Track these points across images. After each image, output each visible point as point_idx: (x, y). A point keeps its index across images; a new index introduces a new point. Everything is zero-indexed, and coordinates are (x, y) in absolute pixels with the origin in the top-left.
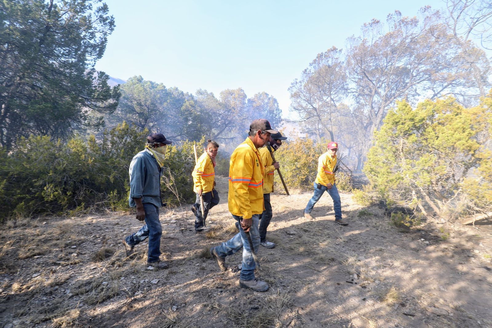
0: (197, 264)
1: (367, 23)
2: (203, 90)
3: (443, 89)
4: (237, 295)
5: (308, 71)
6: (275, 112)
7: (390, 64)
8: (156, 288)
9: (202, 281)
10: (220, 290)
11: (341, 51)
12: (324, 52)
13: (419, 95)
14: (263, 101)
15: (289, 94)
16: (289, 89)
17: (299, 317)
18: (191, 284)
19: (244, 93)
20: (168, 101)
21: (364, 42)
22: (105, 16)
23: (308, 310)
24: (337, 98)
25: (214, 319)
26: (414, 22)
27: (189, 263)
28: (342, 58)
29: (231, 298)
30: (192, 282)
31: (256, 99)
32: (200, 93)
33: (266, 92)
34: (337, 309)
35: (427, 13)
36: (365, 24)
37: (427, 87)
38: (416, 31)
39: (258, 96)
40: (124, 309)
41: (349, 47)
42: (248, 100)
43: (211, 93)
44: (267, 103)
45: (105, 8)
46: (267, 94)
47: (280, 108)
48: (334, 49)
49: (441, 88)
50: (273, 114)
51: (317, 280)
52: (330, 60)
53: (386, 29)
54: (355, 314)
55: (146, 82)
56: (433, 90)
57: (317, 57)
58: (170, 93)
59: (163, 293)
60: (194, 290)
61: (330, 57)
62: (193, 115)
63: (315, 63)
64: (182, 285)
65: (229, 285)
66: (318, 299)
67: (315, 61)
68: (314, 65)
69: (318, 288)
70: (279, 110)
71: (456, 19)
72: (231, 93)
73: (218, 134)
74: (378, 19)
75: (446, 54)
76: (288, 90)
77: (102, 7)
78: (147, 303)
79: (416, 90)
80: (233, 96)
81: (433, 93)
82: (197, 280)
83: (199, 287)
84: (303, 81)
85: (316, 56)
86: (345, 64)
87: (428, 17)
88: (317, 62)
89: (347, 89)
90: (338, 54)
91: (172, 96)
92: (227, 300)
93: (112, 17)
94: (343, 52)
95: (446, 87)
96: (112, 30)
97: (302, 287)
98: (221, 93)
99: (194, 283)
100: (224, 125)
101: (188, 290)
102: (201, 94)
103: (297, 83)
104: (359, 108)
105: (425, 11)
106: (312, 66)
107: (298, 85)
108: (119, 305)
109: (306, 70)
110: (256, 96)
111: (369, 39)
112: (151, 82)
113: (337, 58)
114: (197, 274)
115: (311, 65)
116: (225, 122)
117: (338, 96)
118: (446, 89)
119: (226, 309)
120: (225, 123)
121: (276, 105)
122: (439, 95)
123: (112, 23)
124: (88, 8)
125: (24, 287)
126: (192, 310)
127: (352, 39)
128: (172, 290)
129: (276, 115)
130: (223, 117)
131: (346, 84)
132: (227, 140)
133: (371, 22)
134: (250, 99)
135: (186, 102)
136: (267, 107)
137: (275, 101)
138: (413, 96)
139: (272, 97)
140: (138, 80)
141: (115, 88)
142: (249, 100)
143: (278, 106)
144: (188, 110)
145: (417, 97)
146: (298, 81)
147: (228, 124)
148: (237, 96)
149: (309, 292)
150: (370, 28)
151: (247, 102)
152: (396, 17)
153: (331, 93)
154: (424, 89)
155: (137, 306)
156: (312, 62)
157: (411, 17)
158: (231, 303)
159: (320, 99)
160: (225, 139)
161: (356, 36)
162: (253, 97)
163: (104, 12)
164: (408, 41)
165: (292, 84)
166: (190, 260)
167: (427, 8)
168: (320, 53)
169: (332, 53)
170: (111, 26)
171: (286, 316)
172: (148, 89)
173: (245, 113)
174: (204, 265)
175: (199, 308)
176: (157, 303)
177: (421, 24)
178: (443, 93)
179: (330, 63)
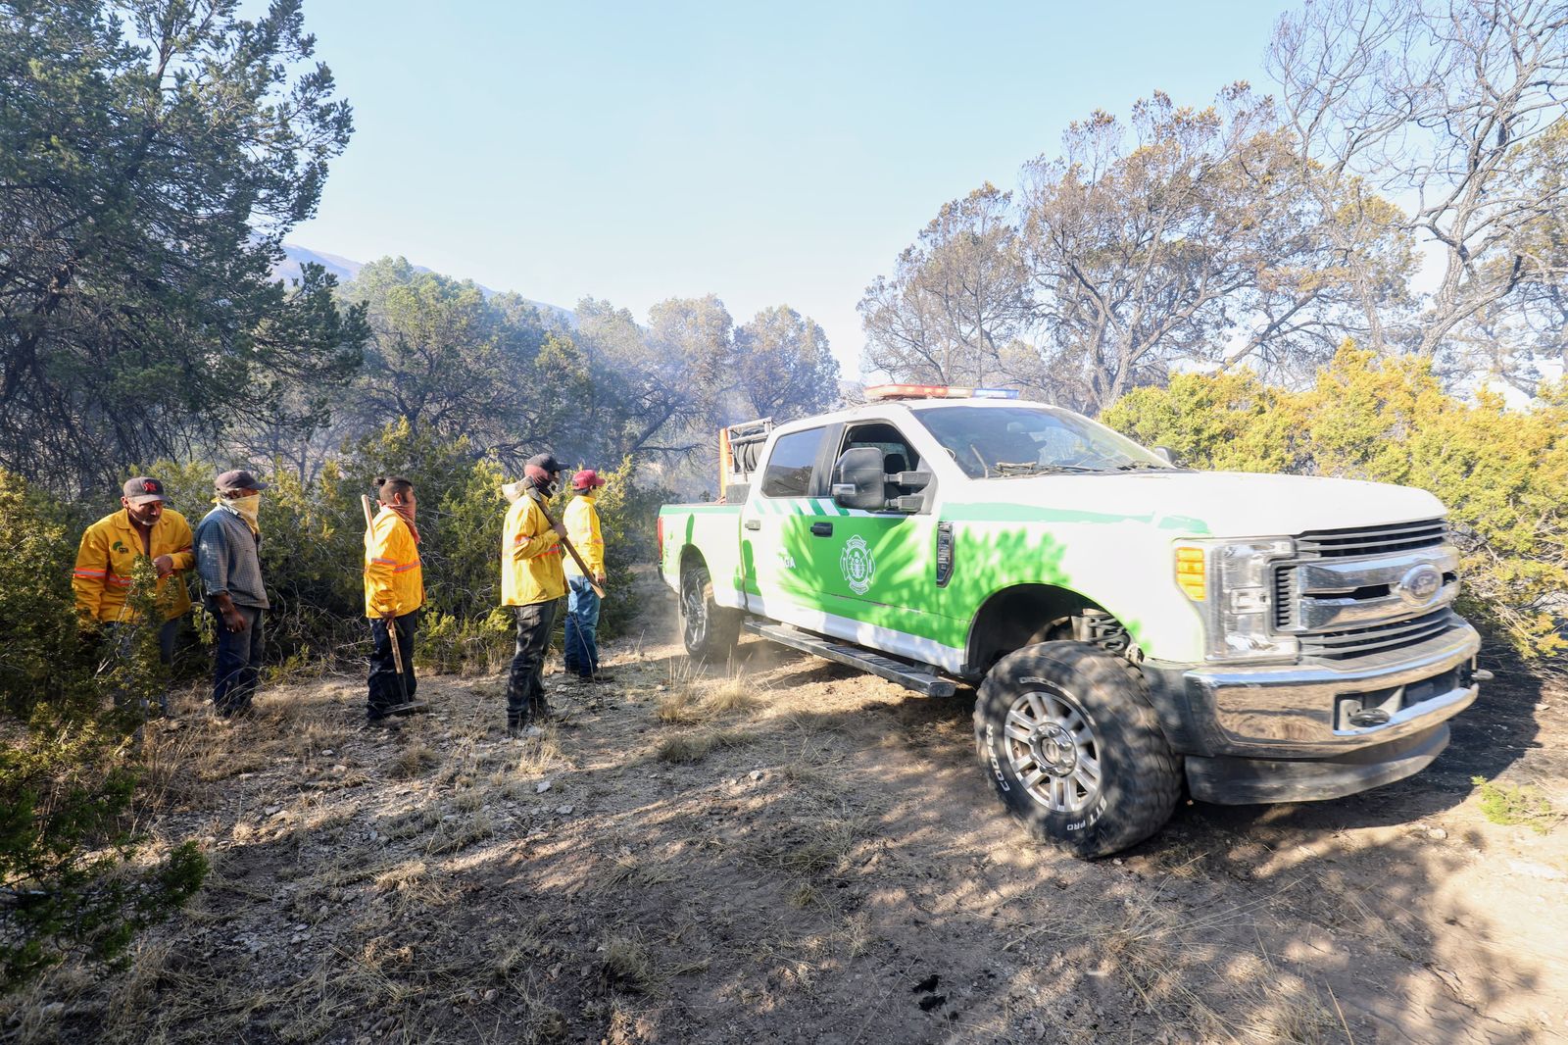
0: (652, 774)
1: (1080, 123)
2: (598, 299)
3: (1296, 309)
4: (756, 824)
5: (914, 254)
6: (819, 368)
7: (1149, 234)
8: (572, 821)
9: (673, 804)
10: (717, 817)
11: (1007, 197)
12: (960, 200)
13: (1232, 324)
14: (782, 334)
15: (859, 319)
16: (860, 304)
17: (886, 851)
18: (648, 811)
19: (724, 312)
20: (494, 338)
21: (1073, 173)
22: (322, 102)
23: (905, 841)
24: (1002, 330)
25: (715, 862)
26: (1208, 123)
27: (632, 774)
28: (1012, 217)
29: (744, 830)
30: (650, 807)
31: (760, 329)
32: (588, 309)
33: (790, 307)
34: (963, 839)
35: (1238, 103)
36: (1073, 127)
37: (1252, 301)
38: (1214, 148)
39: (769, 319)
40: (515, 858)
41: (1030, 187)
42: (736, 332)
43: (625, 312)
44: (793, 341)
45: (322, 79)
46: (794, 314)
47: (834, 354)
48: (990, 193)
49: (1288, 306)
50: (814, 373)
51: (927, 793)
52: (978, 222)
53: (1132, 140)
54: (999, 844)
55: (423, 280)
56: (1266, 311)
57: (942, 214)
58: (497, 311)
59: (591, 828)
60: (660, 819)
61: (977, 214)
62: (571, 382)
63: (935, 232)
64: (629, 814)
65: (736, 809)
66: (927, 823)
67: (935, 224)
68: (932, 236)
69: (926, 807)
70: (830, 362)
71: (1306, 130)
72: (684, 311)
73: (646, 435)
74: (1109, 112)
75: (1300, 213)
76: (857, 309)
77: (314, 76)
78: (562, 846)
79: (1223, 310)
80: (690, 319)
81: (1269, 321)
82: (660, 803)
83: (670, 815)
84: (901, 281)
85: (938, 210)
86: (1020, 234)
87: (1242, 114)
88: (940, 228)
89: (1028, 306)
90: (1000, 206)
91: (505, 320)
92: (734, 833)
93: (344, 105)
94: (1016, 199)
95: (1303, 303)
96: (345, 141)
97: (894, 806)
98: (652, 310)
99: (655, 809)
100: (663, 408)
101: (645, 820)
102: (594, 314)
103: (882, 288)
104: (1064, 359)
105: (1234, 97)
106: (927, 240)
107: (888, 293)
108: (502, 853)
109: (908, 252)
110: (760, 317)
111: (1088, 166)
112: (436, 278)
113: (997, 218)
114: (660, 793)
115: (923, 235)
116: (666, 399)
117: (1003, 323)
118: (1303, 310)
119: (737, 846)
120: (665, 403)
121: (821, 345)
122: (1284, 327)
123: (343, 122)
124: (272, 77)
125: (263, 831)
126: (664, 852)
127: (1038, 165)
128: (610, 823)
129: (821, 379)
130: (658, 382)
131: (1027, 291)
132: (671, 454)
133: (1090, 120)
134: (742, 330)
135: (547, 341)
136: (794, 354)
137: (818, 333)
138: (1218, 325)
139: (810, 322)
140: (398, 272)
141: (353, 310)
142: (739, 333)
143: (827, 350)
144: (557, 367)
145: (1226, 330)
146: (886, 283)
147: (673, 407)
148: (702, 319)
149: (909, 812)
150: (1088, 135)
151: (732, 338)
152: (1155, 110)
153: (983, 316)
154: (1246, 309)
155: (543, 851)
156: (924, 227)
157: (1199, 109)
158: (744, 837)
159: (952, 332)
160: (665, 450)
161: (1050, 159)
162: (752, 321)
163: (321, 88)
164: (1194, 174)
165: (869, 291)
166: (632, 768)
167: (1240, 89)
168: (950, 202)
169: (983, 203)
170: (340, 129)
171: (862, 849)
172: (432, 301)
173: (728, 370)
174: (669, 775)
175: (678, 847)
176: (584, 845)
177: (1225, 129)
178: (1295, 320)
179: (978, 230)
